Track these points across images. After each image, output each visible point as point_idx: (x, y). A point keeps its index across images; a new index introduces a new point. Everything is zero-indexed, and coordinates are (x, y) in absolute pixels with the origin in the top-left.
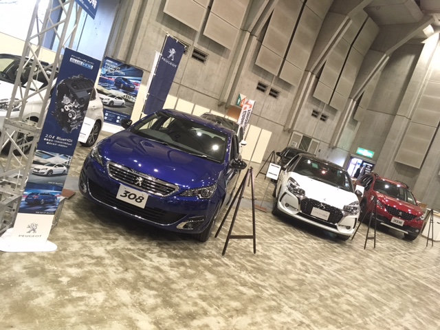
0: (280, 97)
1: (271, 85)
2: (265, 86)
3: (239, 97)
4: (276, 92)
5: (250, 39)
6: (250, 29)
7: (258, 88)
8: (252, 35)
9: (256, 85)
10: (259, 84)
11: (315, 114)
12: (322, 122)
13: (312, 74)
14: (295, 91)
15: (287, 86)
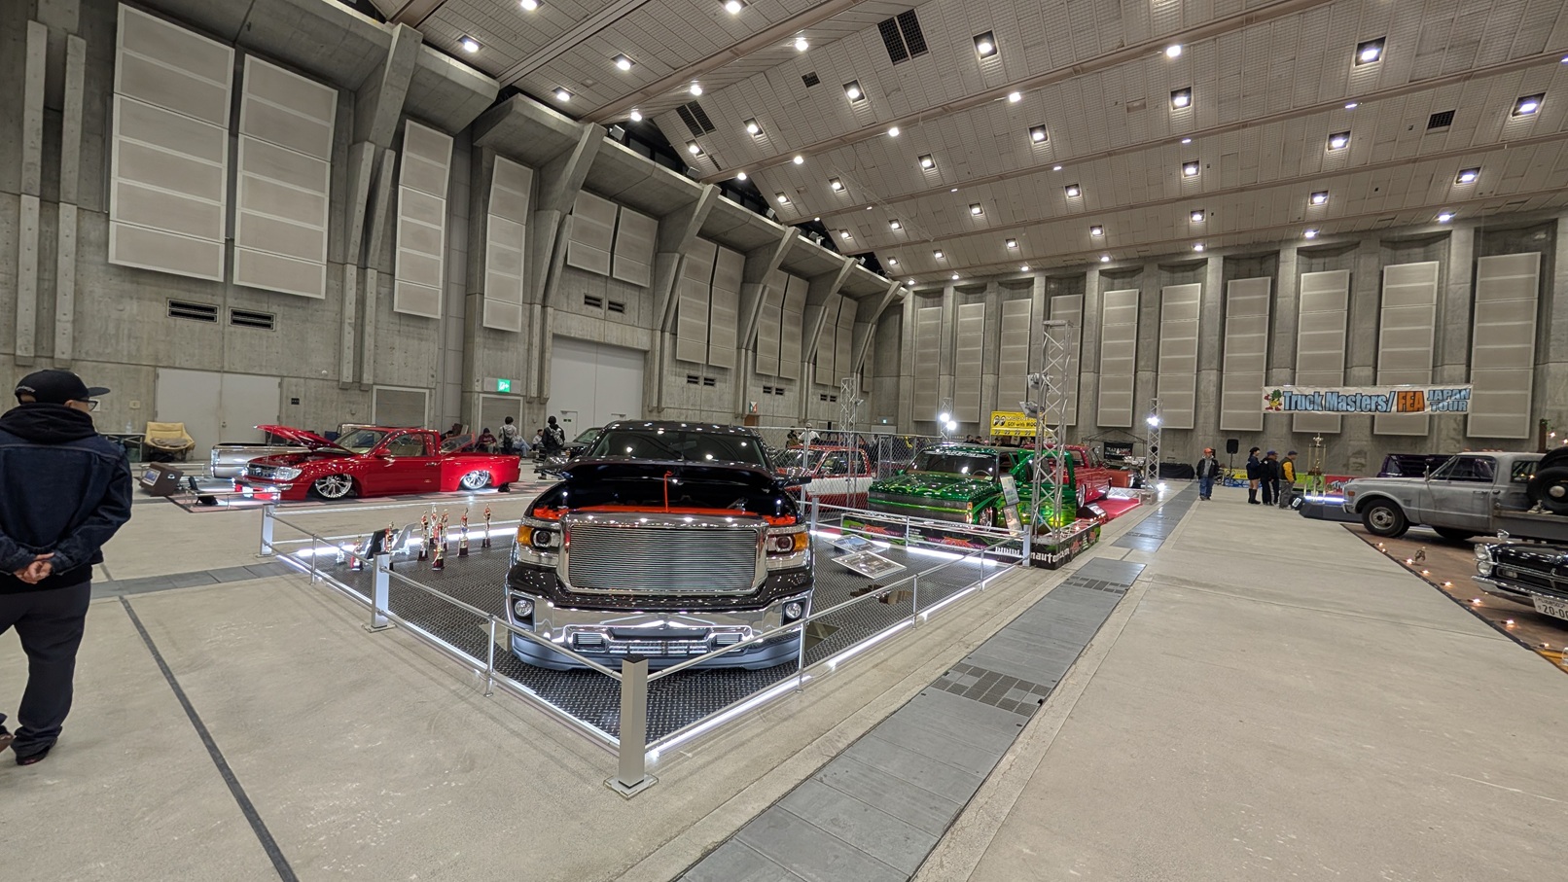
0: (786, 393)
1: (774, 384)
2: (769, 388)
3: (751, 405)
4: (781, 390)
5: (746, 354)
6: (744, 346)
7: (764, 392)
8: (747, 350)
9: (762, 390)
10: (765, 388)
11: (824, 397)
12: (833, 403)
13: (809, 363)
14: (798, 383)
15: (789, 381)
